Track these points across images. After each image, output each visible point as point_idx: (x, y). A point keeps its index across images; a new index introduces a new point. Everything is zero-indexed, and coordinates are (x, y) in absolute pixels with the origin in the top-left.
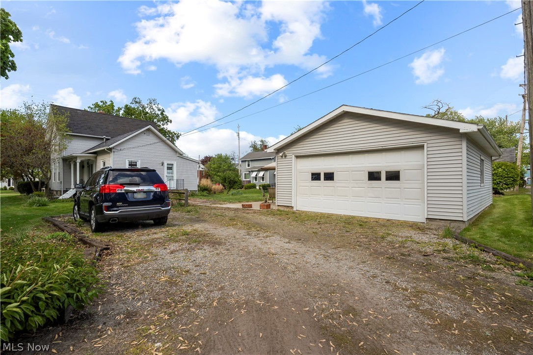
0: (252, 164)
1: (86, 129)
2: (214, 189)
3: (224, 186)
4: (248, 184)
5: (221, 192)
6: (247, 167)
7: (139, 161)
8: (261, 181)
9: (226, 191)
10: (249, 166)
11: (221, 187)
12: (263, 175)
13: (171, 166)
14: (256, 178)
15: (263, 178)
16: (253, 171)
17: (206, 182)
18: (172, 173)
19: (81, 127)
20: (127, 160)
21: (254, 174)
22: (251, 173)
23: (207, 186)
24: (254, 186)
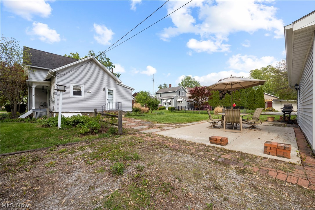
0: (163, 95)
1: (50, 65)
2: (143, 110)
3: (149, 107)
4: (161, 107)
5: (148, 112)
6: (160, 97)
7: (83, 86)
8: (169, 105)
9: (150, 111)
10: (161, 96)
11: (147, 108)
12: (170, 102)
13: (111, 92)
14: (165, 104)
15: (170, 103)
16: (163, 99)
17: (138, 105)
18: (112, 97)
19: (46, 63)
20: (71, 85)
21: (164, 101)
22: (163, 100)
23: (138, 108)
24: (164, 108)
